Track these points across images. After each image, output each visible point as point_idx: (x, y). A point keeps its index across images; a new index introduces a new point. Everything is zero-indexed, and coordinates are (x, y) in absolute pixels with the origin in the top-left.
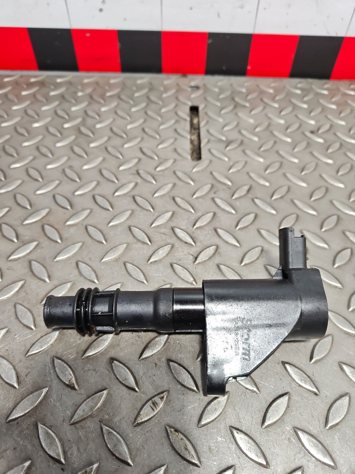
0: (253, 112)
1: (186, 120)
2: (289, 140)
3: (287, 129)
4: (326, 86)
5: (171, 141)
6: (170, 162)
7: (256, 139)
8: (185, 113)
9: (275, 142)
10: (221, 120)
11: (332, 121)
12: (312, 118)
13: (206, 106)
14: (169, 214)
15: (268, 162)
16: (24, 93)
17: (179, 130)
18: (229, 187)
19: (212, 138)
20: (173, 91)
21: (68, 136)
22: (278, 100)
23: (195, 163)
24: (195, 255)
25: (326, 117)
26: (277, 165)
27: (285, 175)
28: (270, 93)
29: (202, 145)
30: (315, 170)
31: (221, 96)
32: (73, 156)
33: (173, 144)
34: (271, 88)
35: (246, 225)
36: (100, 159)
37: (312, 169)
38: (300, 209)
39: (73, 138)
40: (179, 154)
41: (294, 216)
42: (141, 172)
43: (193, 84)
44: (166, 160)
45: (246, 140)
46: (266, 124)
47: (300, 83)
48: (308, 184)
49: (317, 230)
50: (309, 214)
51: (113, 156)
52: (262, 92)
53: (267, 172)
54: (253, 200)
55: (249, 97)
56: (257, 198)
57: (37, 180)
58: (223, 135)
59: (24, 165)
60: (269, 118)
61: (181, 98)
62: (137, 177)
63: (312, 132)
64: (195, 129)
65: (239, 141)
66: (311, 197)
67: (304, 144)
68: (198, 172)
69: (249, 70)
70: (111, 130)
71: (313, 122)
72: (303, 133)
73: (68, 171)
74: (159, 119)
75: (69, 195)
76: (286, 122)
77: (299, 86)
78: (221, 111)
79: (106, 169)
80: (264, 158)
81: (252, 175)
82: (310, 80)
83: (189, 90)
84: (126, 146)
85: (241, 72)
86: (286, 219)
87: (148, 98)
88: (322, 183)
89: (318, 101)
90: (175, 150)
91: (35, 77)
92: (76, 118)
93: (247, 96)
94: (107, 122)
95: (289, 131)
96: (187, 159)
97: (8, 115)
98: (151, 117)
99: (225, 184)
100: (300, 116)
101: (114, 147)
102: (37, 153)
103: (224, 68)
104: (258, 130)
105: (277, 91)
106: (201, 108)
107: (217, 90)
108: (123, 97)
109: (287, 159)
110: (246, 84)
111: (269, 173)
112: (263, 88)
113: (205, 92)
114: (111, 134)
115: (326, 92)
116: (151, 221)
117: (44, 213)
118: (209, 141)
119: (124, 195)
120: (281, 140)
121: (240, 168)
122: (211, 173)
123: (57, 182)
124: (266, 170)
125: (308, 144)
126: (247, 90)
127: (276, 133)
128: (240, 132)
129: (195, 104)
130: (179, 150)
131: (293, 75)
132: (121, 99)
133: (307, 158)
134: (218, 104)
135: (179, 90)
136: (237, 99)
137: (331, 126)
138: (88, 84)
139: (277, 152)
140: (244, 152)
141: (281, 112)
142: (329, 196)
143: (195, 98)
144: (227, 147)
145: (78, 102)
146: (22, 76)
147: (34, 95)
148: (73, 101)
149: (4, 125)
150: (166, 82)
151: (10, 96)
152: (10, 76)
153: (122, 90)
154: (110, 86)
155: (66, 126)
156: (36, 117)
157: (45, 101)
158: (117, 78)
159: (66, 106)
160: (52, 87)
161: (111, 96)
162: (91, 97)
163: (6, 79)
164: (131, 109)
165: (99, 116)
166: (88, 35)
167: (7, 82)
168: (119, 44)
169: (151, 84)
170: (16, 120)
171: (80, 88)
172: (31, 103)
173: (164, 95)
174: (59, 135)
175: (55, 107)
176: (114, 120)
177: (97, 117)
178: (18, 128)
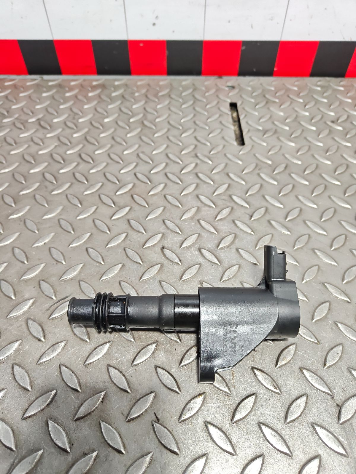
0: (282, 107)
1: (228, 114)
2: (314, 128)
3: (312, 120)
4: (342, 83)
5: (219, 131)
6: (221, 147)
7: (287, 128)
8: (226, 109)
9: (303, 131)
10: (256, 114)
11: (349, 113)
12: (332, 111)
13: (242, 103)
14: (226, 186)
15: (298, 146)
16: (90, 94)
17: (224, 122)
18: (270, 165)
19: (251, 128)
20: (214, 90)
21: (135, 129)
22: (302, 96)
23: (242, 147)
24: (251, 214)
25: (344, 109)
26: (306, 148)
27: (313, 156)
28: (295, 91)
29: (244, 134)
32: (142, 143)
33: (220, 133)
34: (295, 86)
35: (287, 192)
36: (165, 146)
37: (335, 151)
38: (327, 181)
39: (139, 129)
40: (227, 141)
41: (323, 186)
42: (199, 155)
43: (229, 84)
44: (217, 146)
45: (278, 129)
46: (294, 116)
47: (320, 81)
48: (332, 162)
49: (342, 196)
50: (334, 184)
51: (174, 143)
52: (288, 90)
53: (299, 153)
54: (290, 175)
55: (277, 94)
56: (293, 173)
57: (118, 163)
58: (260, 125)
59: (106, 151)
60: (296, 111)
61: (221, 96)
62: (196, 159)
63: (333, 122)
64: (238, 121)
65: (274, 130)
66: (335, 172)
67: (326, 132)
68: (243, 154)
69: (276, 71)
70: (169, 122)
71: (332, 114)
72: (325, 123)
73: (141, 155)
74: (206, 113)
75: (147, 173)
76: (310, 114)
77: (319, 83)
78: (256, 106)
79: (171, 153)
80: (295, 143)
81: (287, 156)
82: (328, 79)
83: (227, 89)
84: (183, 135)
85: (269, 73)
86: (317, 188)
87: (194, 96)
88: (343, 161)
89: (336, 97)
90: (223, 138)
91: (96, 80)
92: (138, 114)
93: (276, 93)
94: (165, 117)
95: (313, 121)
96: (233, 145)
98: (198, 112)
99: (266, 163)
100: (322, 109)
101: (174, 137)
102: (113, 142)
103: (254, 70)
104: (287, 121)
105: (301, 89)
106: (238, 105)
107: (250, 89)
108: (173, 96)
109: (313, 144)
110: (274, 83)
111: (300, 155)
112: (289, 86)
113: (240, 91)
114: (169, 127)
115: (342, 89)
116: (213, 191)
117: (130, 186)
118: (249, 131)
119: (189, 172)
120: (308, 128)
121: (277, 151)
122: (254, 155)
123: (135, 164)
124: (298, 152)
125: (330, 131)
126: (275, 88)
127: (303, 123)
128: (273, 123)
129: (234, 101)
130: (226, 138)
131: (313, 75)
132: (171, 98)
133: (330, 142)
134: (253, 101)
135: (218, 90)
136: (267, 96)
137: (348, 117)
138: (142, 86)
139: (305, 138)
140: (278, 138)
141: (305, 106)
142: (349, 171)
143: (232, 96)
144: (264, 135)
145: (136, 101)
146: (84, 80)
147: (99, 96)
148: (133, 100)
149: (81, 120)
150: (206, 83)
151: (80, 97)
152: (75, 80)
153: (171, 90)
154: (160, 87)
155: (131, 120)
156: (105, 114)
157: (109, 100)
158: (164, 80)
159: (128, 104)
160: (113, 89)
161: (163, 96)
162: (146, 96)
163: (72, 83)
164: (181, 106)
165: (157, 112)
166: (141, 45)
167: (73, 86)
168: (167, 52)
169: (193, 85)
170: (90, 116)
171: (135, 89)
172: (99, 102)
173: (207, 94)
174: (128, 128)
175: (119, 105)
176: (169, 115)
177: (155, 113)
178: (93, 123)
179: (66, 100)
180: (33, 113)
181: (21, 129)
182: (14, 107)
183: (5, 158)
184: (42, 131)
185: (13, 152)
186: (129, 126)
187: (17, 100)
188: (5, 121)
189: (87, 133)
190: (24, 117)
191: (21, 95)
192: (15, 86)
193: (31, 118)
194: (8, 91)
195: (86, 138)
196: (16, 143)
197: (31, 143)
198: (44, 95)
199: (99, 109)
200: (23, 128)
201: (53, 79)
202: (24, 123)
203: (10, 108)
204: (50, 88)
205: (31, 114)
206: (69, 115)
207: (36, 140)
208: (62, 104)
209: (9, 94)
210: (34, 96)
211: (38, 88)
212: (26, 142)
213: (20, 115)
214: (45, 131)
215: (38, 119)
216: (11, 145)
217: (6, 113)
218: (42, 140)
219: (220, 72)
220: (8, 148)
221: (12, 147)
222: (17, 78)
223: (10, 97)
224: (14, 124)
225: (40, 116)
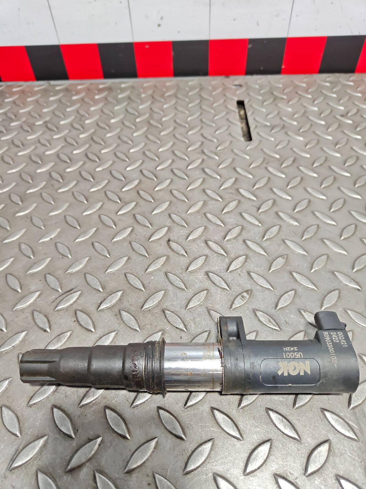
0: (290, 103)
1: (235, 111)
2: (323, 123)
3: (320, 114)
4: (351, 79)
5: (226, 128)
6: (227, 143)
7: (295, 123)
8: (233, 107)
9: (311, 125)
10: (264, 110)
11: (359, 106)
12: (341, 105)
13: (250, 100)
14: (233, 180)
15: (307, 140)
16: (97, 97)
17: (231, 119)
18: (277, 159)
19: (259, 125)
20: (221, 89)
21: (141, 128)
22: (310, 92)
23: (249, 143)
24: (258, 206)
25: (353, 103)
26: (315, 142)
27: (322, 149)
28: (303, 87)
29: (251, 130)
30: (346, 144)
31: (262, 92)
32: (148, 142)
33: (227, 129)
34: (304, 83)
35: (295, 185)
36: (171, 144)
37: (344, 144)
38: (336, 172)
39: (145, 129)
40: (233, 137)
41: (332, 178)
42: (205, 151)
43: (236, 83)
44: (224, 142)
45: (286, 125)
46: (303, 111)
47: (329, 77)
48: (342, 155)
49: (352, 187)
50: (344, 176)
51: (181, 141)
52: (296, 87)
53: (308, 147)
54: (298, 168)
55: (285, 91)
56: (301, 166)
57: (124, 161)
58: (267, 121)
59: (112, 150)
60: (305, 107)
61: (228, 95)
62: (203, 155)
63: (342, 116)
64: (245, 119)
65: (282, 125)
66: (345, 164)
67: (336, 125)
68: (250, 149)
69: (284, 68)
70: (175, 121)
71: (342, 108)
72: (335, 117)
73: (147, 153)
74: (213, 111)
75: (153, 170)
76: (319, 109)
77: (328, 79)
78: (263, 103)
79: (177, 150)
80: (304, 137)
81: (295, 150)
82: (337, 75)
83: (234, 87)
84: (190, 133)
85: (277, 71)
86: (326, 180)
87: (200, 95)
88: (353, 153)
89: (346, 91)
90: (230, 134)
91: (103, 84)
92: (144, 114)
93: (284, 90)
94: (171, 116)
95: (322, 115)
96: (241, 141)
97: (88, 114)
98: (205, 110)
99: (274, 157)
100: (331, 104)
101: (181, 134)
102: (119, 141)
103: (262, 68)
104: (296, 116)
105: (309, 85)
106: (245, 103)
107: (257, 87)
108: (179, 96)
109: (322, 137)
110: (282, 81)
111: (309, 148)
112: (297, 83)
113: (247, 89)
114: (176, 125)
115: (352, 84)
116: (220, 185)
117: (136, 182)
118: (256, 127)
119: (195, 168)
120: (316, 123)
121: (284, 145)
122: (262, 150)
123: (141, 161)
124: (306, 146)
125: (339, 125)
126: (283, 85)
127: (311, 118)
128: (281, 119)
129: (241, 99)
130: (233, 134)
131: (321, 71)
132: (178, 98)
133: (339, 135)
134: (260, 98)
135: (225, 89)
136: (275, 93)
137: (358, 110)
138: (149, 88)
139: (314, 132)
140: (286, 133)
141: (314, 101)
142: (359, 163)
143: (239, 94)
144: (271, 131)
145: (143, 102)
146: (91, 84)
147: (106, 98)
148: (139, 101)
149: (87, 122)
150: (213, 83)
151: (86, 100)
152: (82, 84)
153: (177, 90)
154: (167, 88)
155: (138, 120)
156: (112, 115)
157: (115, 102)
158: (171, 82)
159: (134, 105)
160: (119, 91)
161: (169, 96)
162: (153, 97)
163: (79, 87)
164: (188, 105)
165: (163, 111)
166: (147, 47)
167: (80, 89)
168: (173, 53)
169: (200, 84)
170: (96, 118)
171: (142, 90)
172: (105, 104)
173: (214, 93)
174: (134, 127)
175: (125, 107)
176: (176, 114)
177: (162, 113)
178: (100, 124)
179: (73, 103)
180: (40, 116)
181: (28, 131)
182: (21, 111)
183: (12, 159)
184: (49, 133)
185: (20, 154)
186: (135, 126)
187: (25, 105)
188: (13, 124)
189: (93, 133)
190: (31, 121)
191: (29, 100)
192: (23, 92)
193: (38, 121)
194: (16, 97)
195: (92, 139)
196: (23, 145)
197: (38, 145)
198: (52, 99)
199: (106, 111)
200: (30, 131)
201: (60, 84)
202: (32, 126)
203: (18, 112)
204: (57, 93)
205: (38, 117)
206: (76, 117)
207: (42, 141)
208: (69, 107)
209: (17, 99)
210: (41, 101)
211: (46, 92)
212: (33, 144)
213: (27, 119)
214: (52, 133)
215: (45, 122)
216: (18, 147)
217: (13, 117)
218: (48, 141)
219: (227, 72)
220: (16, 149)
221: (19, 149)
222: (24, 85)
223: (18, 102)
224: (21, 127)
225: (48, 119)
